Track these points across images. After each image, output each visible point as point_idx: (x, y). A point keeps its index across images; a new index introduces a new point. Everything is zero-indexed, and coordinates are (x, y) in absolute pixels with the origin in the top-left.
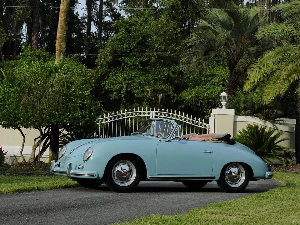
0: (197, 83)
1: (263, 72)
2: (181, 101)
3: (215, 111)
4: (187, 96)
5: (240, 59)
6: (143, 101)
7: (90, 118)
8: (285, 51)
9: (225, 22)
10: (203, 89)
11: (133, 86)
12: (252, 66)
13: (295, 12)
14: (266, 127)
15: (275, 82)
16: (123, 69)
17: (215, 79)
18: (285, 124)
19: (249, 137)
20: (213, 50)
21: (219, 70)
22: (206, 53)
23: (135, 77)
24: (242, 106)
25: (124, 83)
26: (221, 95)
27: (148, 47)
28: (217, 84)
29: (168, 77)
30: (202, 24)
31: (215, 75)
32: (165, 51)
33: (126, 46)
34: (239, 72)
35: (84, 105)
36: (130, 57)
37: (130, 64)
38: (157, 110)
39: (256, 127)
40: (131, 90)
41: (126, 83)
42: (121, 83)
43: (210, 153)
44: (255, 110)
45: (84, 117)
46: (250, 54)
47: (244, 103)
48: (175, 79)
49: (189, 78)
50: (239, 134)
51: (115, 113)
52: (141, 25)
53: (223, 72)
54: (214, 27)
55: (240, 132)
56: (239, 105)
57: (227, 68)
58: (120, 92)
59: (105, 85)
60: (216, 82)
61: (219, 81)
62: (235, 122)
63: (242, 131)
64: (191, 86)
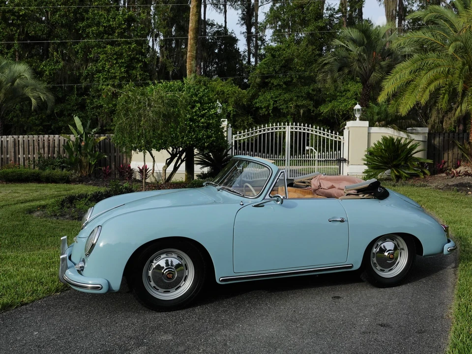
0: (333, 98)
1: (398, 83)
2: (320, 114)
3: (349, 124)
4: (325, 109)
5: (372, 73)
6: (288, 115)
7: (216, 137)
8: (422, 59)
9: (358, 40)
10: (339, 103)
11: (279, 103)
12: (388, 77)
13: (435, 16)
14: (402, 138)
15: (413, 92)
16: (270, 89)
17: (349, 94)
18: (417, 133)
19: (384, 150)
20: (346, 66)
21: (352, 86)
22: (340, 69)
23: (280, 95)
24: (376, 117)
25: (271, 100)
26: (354, 108)
27: (291, 69)
28: (351, 98)
29: (308, 94)
30: (337, 43)
31: (349, 90)
32: (305, 71)
33: (271, 69)
34: (371, 85)
35: (209, 124)
36: (275, 78)
37: (275, 84)
38: (292, 125)
39: (392, 139)
40: (277, 107)
41: (273, 101)
42: (269, 101)
43: (342, 221)
44: (388, 121)
45: (209, 137)
46: (381, 67)
47: (378, 114)
48: (315, 95)
49: (326, 94)
50: (373, 146)
51: (264, 126)
52: (284, 50)
53: (355, 87)
54: (347, 45)
55: (375, 144)
56: (373, 117)
57: (360, 85)
58: (268, 108)
59: (256, 102)
60: (349, 97)
61: (352, 95)
62: (369, 133)
63: (376, 143)
64: (328, 101)
